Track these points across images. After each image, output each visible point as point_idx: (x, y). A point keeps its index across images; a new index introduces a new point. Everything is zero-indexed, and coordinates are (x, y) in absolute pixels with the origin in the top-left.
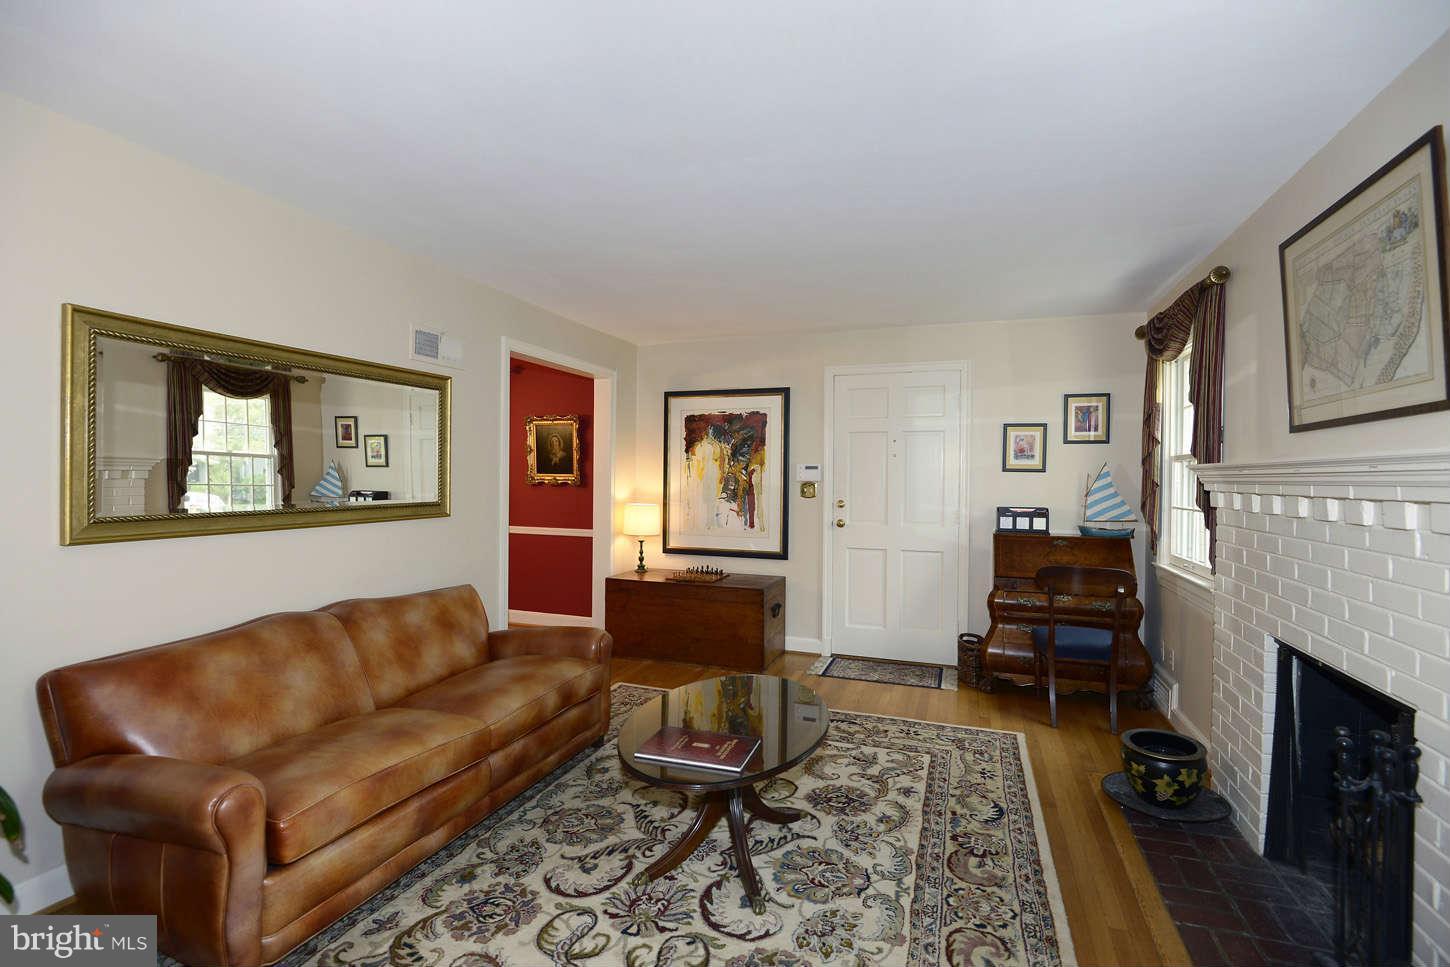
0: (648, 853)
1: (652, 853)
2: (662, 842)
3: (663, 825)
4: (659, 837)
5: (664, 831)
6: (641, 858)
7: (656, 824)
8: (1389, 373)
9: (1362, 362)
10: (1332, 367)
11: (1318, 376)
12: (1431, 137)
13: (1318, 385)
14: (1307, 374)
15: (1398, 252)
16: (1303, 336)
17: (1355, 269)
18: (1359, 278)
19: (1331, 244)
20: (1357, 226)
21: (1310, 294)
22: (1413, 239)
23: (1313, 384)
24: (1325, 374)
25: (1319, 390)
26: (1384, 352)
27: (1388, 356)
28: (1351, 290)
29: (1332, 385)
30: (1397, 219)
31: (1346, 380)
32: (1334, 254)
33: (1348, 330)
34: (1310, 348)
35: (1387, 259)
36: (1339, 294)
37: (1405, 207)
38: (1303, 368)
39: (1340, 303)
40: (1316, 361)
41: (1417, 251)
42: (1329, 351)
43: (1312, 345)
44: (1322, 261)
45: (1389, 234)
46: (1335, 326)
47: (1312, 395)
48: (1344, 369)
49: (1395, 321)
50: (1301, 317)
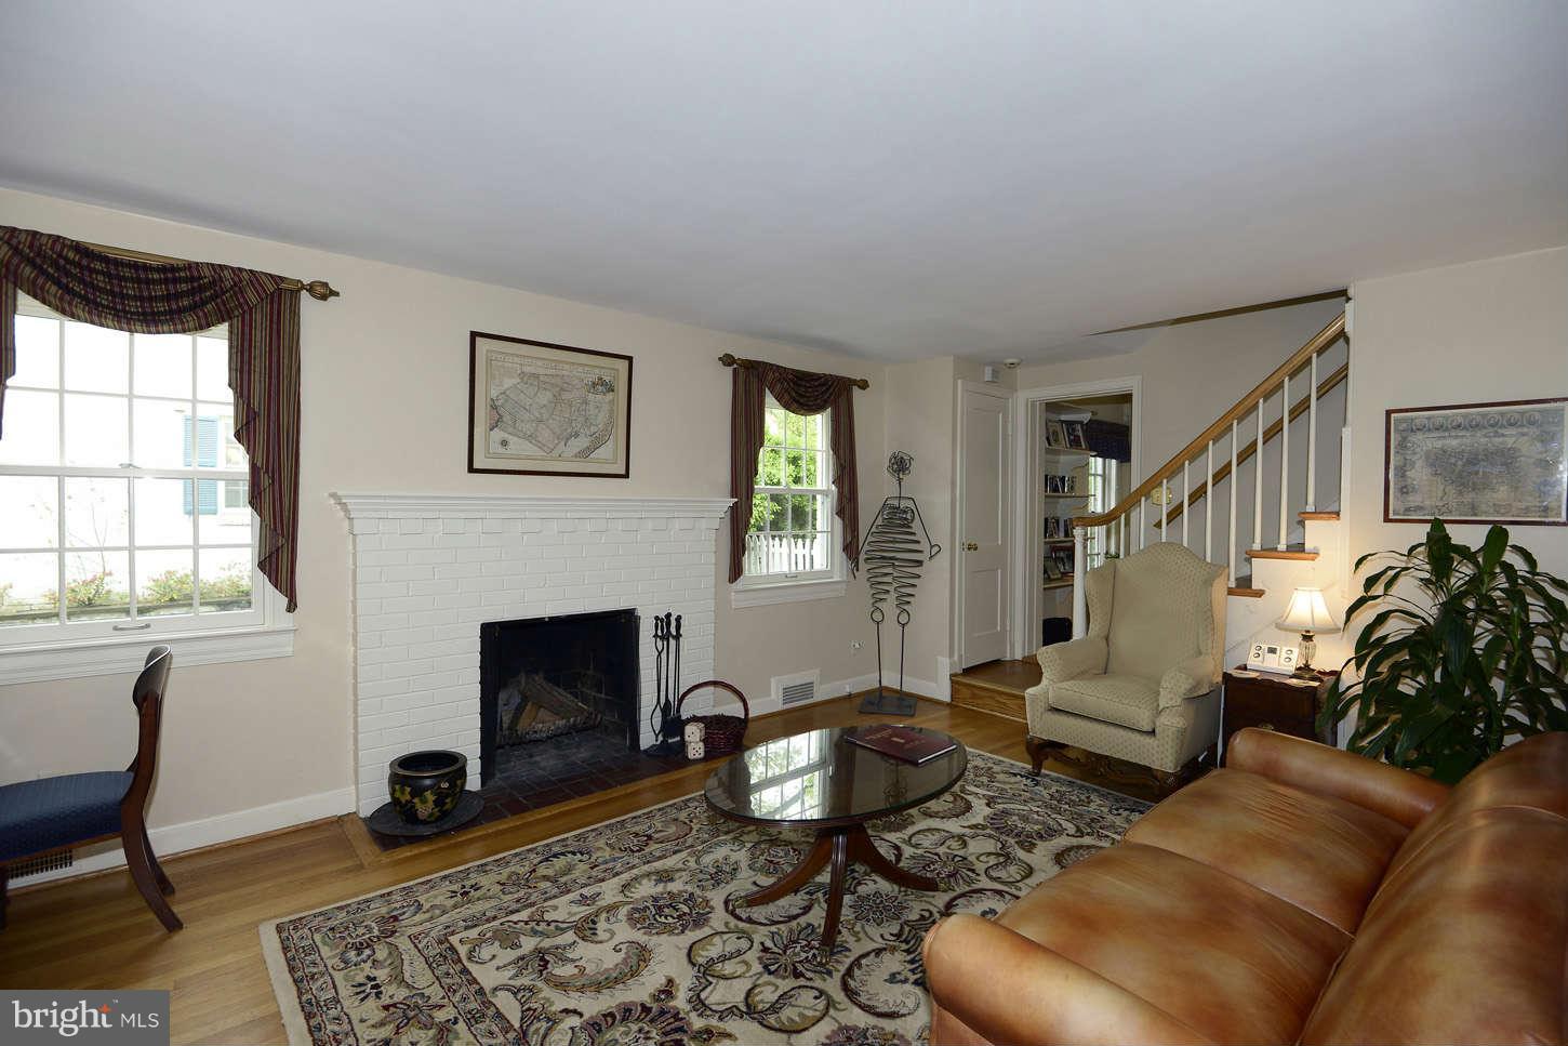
0: (927, 914)
1: (923, 913)
2: (906, 922)
3: (896, 944)
4: (907, 929)
5: (898, 936)
6: (935, 910)
7: (904, 946)
8: (584, 454)
9: (563, 443)
10: (530, 438)
11: (512, 440)
12: (630, 359)
13: (511, 446)
14: (497, 435)
15: (599, 397)
16: (494, 407)
17: (562, 389)
18: (566, 396)
19: (540, 363)
20: (567, 367)
21: (508, 383)
22: (610, 396)
23: (504, 443)
24: (521, 441)
25: (513, 449)
26: (582, 443)
27: (585, 446)
28: (557, 399)
29: (529, 449)
30: (601, 381)
31: (545, 448)
32: (541, 371)
33: (551, 421)
34: (504, 419)
35: (591, 397)
36: (545, 397)
37: (607, 379)
38: (491, 430)
39: (545, 402)
40: (511, 430)
41: (612, 402)
42: (528, 428)
43: (507, 418)
44: (527, 369)
45: (594, 385)
46: (537, 415)
47: (501, 450)
48: (544, 442)
49: (593, 429)
50: (494, 394)
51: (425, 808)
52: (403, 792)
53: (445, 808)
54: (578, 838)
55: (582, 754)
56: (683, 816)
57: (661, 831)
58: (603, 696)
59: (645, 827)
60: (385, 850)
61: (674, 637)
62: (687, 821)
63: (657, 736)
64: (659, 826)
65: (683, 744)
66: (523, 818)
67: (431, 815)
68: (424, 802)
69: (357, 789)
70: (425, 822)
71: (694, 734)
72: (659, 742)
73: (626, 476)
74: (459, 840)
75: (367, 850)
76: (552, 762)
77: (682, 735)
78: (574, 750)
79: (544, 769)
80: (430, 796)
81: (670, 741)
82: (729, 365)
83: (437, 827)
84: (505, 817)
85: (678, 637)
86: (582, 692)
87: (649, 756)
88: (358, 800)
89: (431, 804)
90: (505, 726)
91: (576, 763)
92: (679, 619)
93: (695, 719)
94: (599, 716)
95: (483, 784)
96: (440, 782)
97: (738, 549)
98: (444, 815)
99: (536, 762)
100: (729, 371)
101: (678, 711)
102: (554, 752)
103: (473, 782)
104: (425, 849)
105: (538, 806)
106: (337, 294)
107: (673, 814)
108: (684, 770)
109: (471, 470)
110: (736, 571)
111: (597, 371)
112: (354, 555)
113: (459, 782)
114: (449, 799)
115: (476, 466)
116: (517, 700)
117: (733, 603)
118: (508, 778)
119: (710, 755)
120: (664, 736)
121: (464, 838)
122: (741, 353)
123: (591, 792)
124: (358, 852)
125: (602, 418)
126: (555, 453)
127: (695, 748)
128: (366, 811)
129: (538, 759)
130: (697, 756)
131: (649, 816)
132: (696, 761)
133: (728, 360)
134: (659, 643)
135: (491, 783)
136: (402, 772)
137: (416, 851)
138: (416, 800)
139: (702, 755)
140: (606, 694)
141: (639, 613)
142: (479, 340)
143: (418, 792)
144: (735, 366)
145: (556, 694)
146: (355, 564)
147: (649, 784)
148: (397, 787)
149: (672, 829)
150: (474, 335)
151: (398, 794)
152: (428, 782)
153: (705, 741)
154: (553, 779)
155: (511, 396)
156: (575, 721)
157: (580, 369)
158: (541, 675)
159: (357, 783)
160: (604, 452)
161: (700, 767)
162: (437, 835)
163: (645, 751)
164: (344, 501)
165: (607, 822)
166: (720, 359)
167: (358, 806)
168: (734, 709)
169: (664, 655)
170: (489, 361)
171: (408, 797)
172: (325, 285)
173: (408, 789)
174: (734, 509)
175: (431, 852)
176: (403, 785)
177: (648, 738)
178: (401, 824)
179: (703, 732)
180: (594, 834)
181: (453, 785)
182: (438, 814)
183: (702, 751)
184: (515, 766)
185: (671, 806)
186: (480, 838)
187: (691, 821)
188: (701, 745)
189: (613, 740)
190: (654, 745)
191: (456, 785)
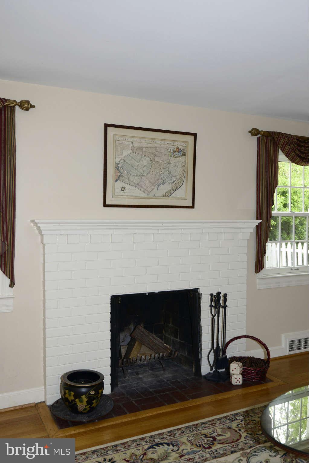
8: (169, 194)
9: (156, 188)
10: (137, 185)
11: (127, 187)
12: (195, 135)
13: (127, 191)
14: (119, 184)
15: (177, 159)
16: (117, 168)
17: (155, 155)
18: (158, 159)
19: (143, 141)
20: (158, 142)
21: (125, 153)
22: (183, 158)
23: (123, 189)
24: (132, 187)
25: (127, 193)
26: (167, 187)
27: (169, 189)
28: (152, 161)
29: (137, 192)
30: (178, 150)
31: (146, 192)
32: (144, 145)
33: (149, 175)
34: (123, 175)
35: (172, 159)
36: (146, 161)
37: (181, 148)
38: (116, 181)
39: (146, 164)
40: (127, 181)
41: (184, 162)
42: (136, 180)
43: (125, 174)
44: (136, 145)
45: (174, 152)
46: (141, 171)
47: (122, 193)
48: (145, 188)
49: (174, 179)
50: (117, 160)
51: (82, 405)
52: (70, 395)
53: (93, 406)
54: (170, 434)
55: (167, 375)
56: (234, 425)
57: (221, 435)
58: (178, 340)
59: (210, 431)
60: (61, 429)
61: (222, 307)
62: (237, 429)
63: (211, 367)
64: (219, 431)
65: (228, 375)
66: (136, 415)
67: (85, 409)
68: (81, 401)
69: (45, 388)
70: (81, 413)
71: (236, 369)
72: (212, 372)
73: (193, 207)
74: (101, 426)
75: (51, 427)
76: (150, 379)
77: (228, 369)
78: (162, 372)
79: (145, 383)
80: (85, 399)
81: (220, 371)
82: (256, 135)
83: (88, 417)
84: (125, 413)
85: (225, 307)
86: (165, 336)
87: (207, 380)
88: (46, 395)
89: (85, 403)
90: (123, 355)
91: (164, 381)
92: (225, 296)
93: (235, 359)
94: (177, 353)
95: (112, 390)
96: (89, 391)
97: (261, 252)
98: (92, 409)
99: (140, 378)
100: (256, 138)
101: (224, 352)
102: (150, 371)
103: (107, 390)
104: (82, 430)
105: (144, 408)
106: (33, 107)
107: (228, 423)
108: (230, 392)
109: (105, 205)
110: (260, 265)
111: (176, 144)
112: (44, 255)
113: (100, 391)
114: (94, 401)
115: (108, 203)
116: (128, 339)
117: (258, 286)
118: (126, 387)
119: (246, 383)
120: (216, 368)
121: (103, 425)
122: (263, 128)
123: (175, 402)
124: (46, 427)
125: (179, 171)
126: (151, 194)
127: (237, 378)
128: (50, 402)
129: (141, 376)
130: (238, 383)
131: (212, 423)
132: (238, 387)
133: (254, 132)
134: (213, 310)
135: (116, 389)
136: (69, 383)
137: (77, 431)
138: (77, 400)
139: (241, 383)
140: (180, 339)
141: (201, 291)
142: (109, 129)
143: (78, 395)
144: (259, 136)
145: (151, 337)
146: (44, 260)
147: (209, 400)
148: (67, 391)
149: (228, 435)
150: (106, 126)
151: (67, 396)
152: (84, 390)
153: (242, 374)
154: (151, 390)
155: (127, 161)
156: (163, 355)
157: (166, 143)
158: (142, 325)
159: (45, 385)
160: (180, 193)
161: (240, 391)
162: (89, 422)
163: (205, 376)
164: (39, 225)
165: (187, 425)
166: (250, 132)
167: (45, 398)
168: (259, 353)
169: (216, 318)
170: (115, 141)
171: (73, 398)
172: (28, 102)
173: (73, 393)
174: (258, 227)
175: (85, 433)
176: (70, 391)
177: (206, 369)
178: (68, 413)
179: (242, 369)
180: (179, 432)
181: (97, 393)
182: (89, 409)
183: (241, 380)
184: (129, 380)
185: (225, 417)
186: (112, 427)
187: (240, 430)
188: (241, 376)
189: (184, 367)
190: (209, 373)
191: (98, 393)
